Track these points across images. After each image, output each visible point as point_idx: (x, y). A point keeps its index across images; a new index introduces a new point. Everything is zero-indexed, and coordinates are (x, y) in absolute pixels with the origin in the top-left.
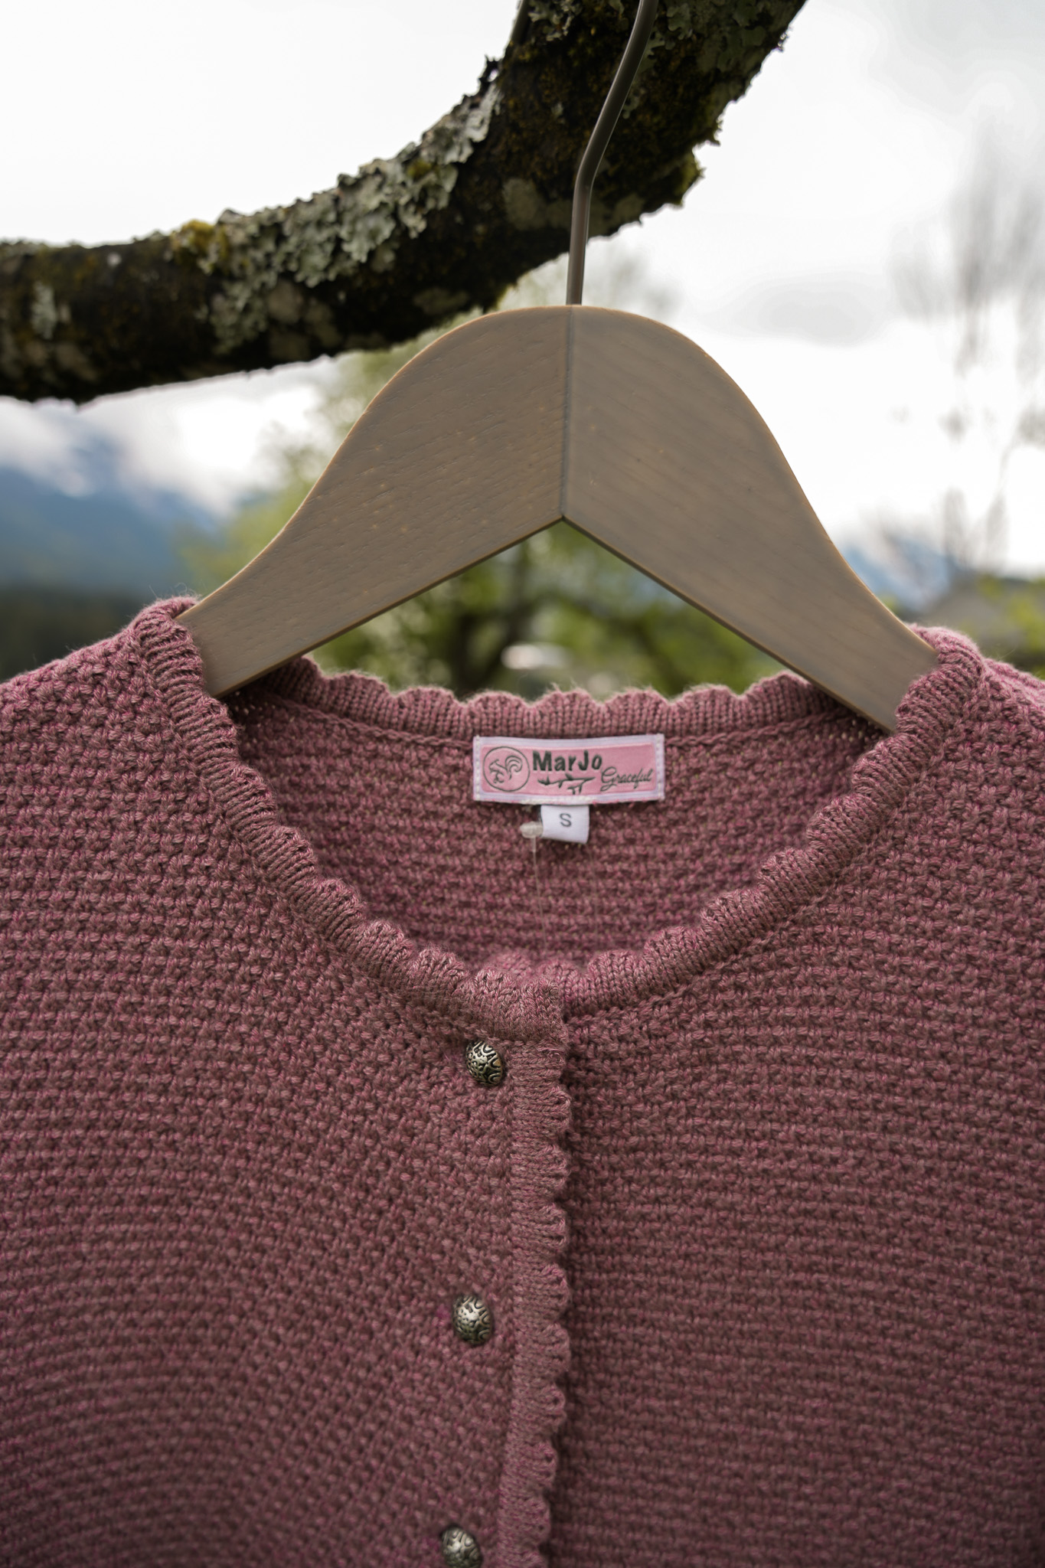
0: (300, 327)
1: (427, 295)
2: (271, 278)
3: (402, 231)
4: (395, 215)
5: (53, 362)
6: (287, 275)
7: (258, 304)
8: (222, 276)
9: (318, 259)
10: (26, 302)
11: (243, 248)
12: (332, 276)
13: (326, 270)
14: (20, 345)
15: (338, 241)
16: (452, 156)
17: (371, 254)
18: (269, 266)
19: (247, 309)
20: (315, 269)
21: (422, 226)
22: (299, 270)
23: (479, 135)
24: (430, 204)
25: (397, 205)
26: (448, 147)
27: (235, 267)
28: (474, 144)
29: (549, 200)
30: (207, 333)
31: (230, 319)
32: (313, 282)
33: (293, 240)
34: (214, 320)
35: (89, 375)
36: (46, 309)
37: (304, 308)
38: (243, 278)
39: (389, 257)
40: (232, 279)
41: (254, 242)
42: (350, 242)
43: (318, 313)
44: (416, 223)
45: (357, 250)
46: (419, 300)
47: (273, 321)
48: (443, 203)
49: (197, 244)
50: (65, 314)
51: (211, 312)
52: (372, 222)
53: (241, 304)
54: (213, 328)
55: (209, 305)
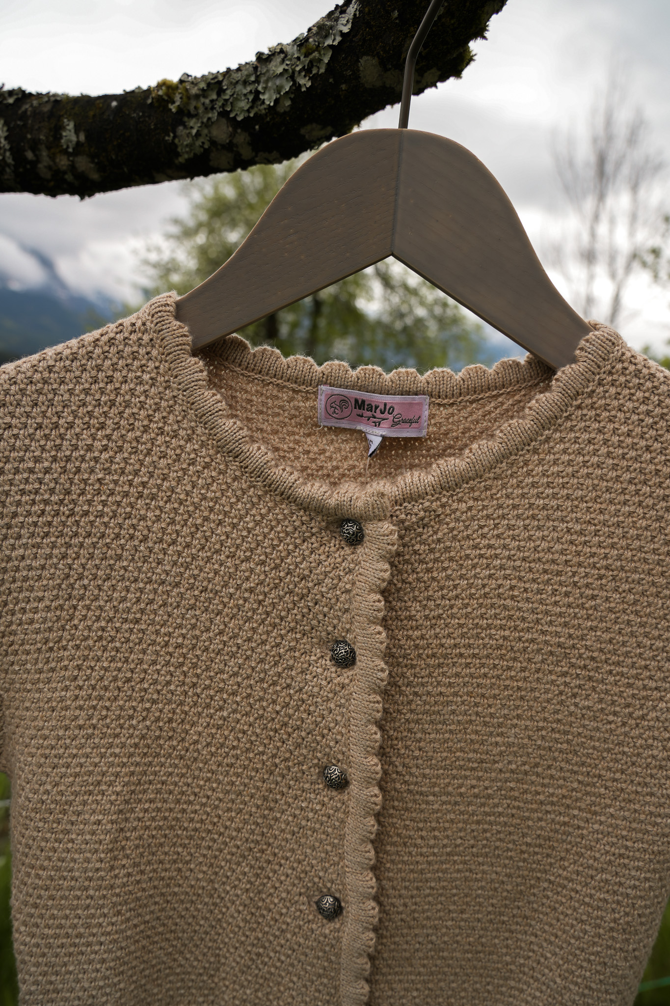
0: (229, 147)
1: (309, 127)
2: (214, 115)
3: (296, 87)
4: (292, 77)
5: (73, 167)
6: (224, 114)
7: (205, 131)
8: (184, 113)
9: (244, 104)
10: (58, 129)
11: (197, 97)
12: (252, 115)
13: (248, 111)
14: (52, 157)
15: (257, 93)
16: (329, 42)
17: (277, 101)
18: (213, 108)
19: (198, 134)
20: (242, 111)
21: (309, 84)
22: (231, 111)
23: (346, 30)
24: (314, 71)
25: (294, 71)
26: (326, 37)
27: (192, 108)
28: (342, 34)
29: (386, 70)
30: (172, 149)
31: (188, 141)
32: (239, 118)
33: (229, 92)
34: (176, 141)
35: (95, 176)
36: (70, 134)
37: (233, 135)
38: (196, 116)
39: (288, 103)
40: (190, 116)
41: (204, 93)
42: (263, 93)
43: (242, 138)
44: (305, 82)
45: (268, 98)
46: (303, 131)
47: (213, 143)
48: (322, 71)
49: (167, 94)
50: (82, 137)
51: (175, 136)
52: (278, 82)
53: (194, 131)
54: (176, 146)
55: (174, 132)
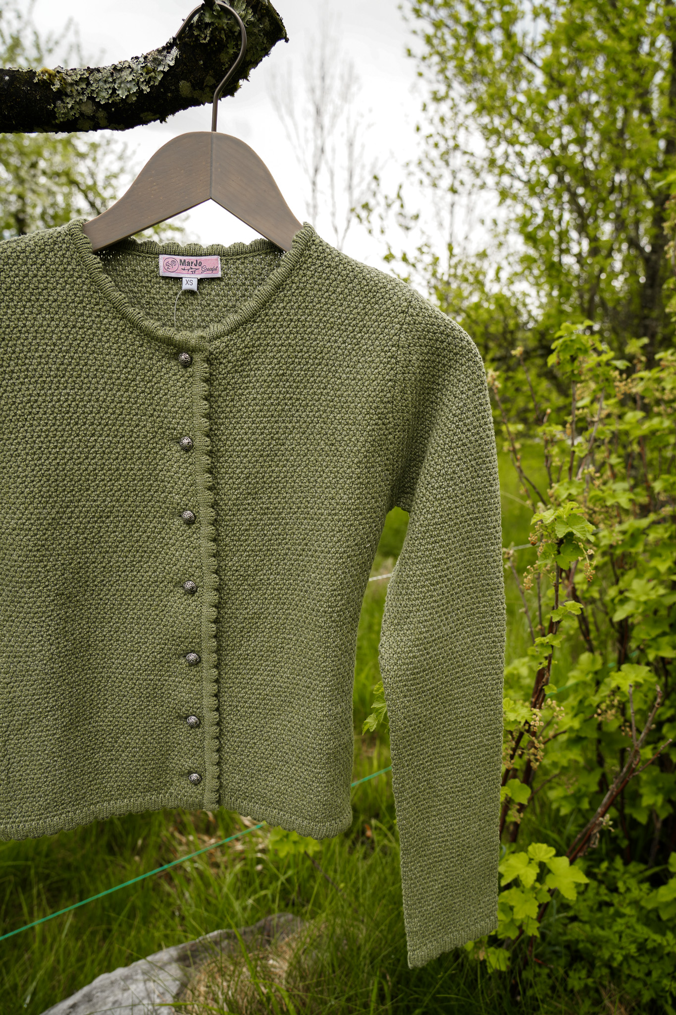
0: (92, 117)
2: (85, 99)
3: (140, 91)
4: (138, 84)
6: (91, 98)
7: (77, 107)
8: (61, 94)
9: (105, 95)
11: (71, 85)
12: (110, 101)
13: (108, 99)
15: (114, 90)
16: (161, 68)
17: (127, 96)
18: (83, 94)
19: (72, 108)
20: (104, 98)
21: (149, 90)
22: (96, 97)
23: (172, 64)
24: (152, 83)
25: (139, 81)
26: (159, 65)
27: (68, 91)
28: (169, 66)
29: (195, 90)
30: (52, 114)
31: (64, 111)
32: (102, 103)
33: (94, 86)
34: (56, 110)
37: (96, 111)
38: (71, 96)
39: (134, 99)
40: (67, 95)
41: (77, 83)
42: (118, 90)
43: (101, 114)
44: (146, 89)
45: (122, 94)
46: (142, 115)
47: (82, 114)
48: (157, 84)
49: (49, 79)
51: (55, 107)
52: (129, 86)
53: (70, 106)
54: (55, 113)
55: (55, 104)
